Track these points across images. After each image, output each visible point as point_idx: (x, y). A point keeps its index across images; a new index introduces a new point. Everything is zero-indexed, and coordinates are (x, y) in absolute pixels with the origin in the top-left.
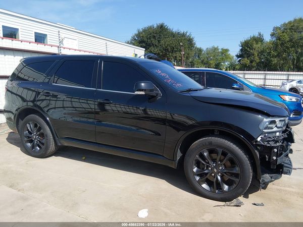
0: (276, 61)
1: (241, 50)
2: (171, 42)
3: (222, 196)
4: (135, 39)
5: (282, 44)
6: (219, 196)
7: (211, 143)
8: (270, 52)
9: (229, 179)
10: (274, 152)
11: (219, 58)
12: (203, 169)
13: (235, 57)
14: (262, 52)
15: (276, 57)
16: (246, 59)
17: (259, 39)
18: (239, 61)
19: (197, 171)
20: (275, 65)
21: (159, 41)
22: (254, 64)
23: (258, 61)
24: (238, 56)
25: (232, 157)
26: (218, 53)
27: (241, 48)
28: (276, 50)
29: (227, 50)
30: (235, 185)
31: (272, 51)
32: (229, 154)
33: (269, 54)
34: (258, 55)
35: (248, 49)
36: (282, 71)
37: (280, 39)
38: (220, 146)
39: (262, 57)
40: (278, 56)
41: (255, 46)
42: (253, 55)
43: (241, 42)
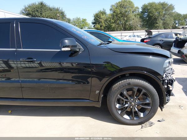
0: (114, 26)
1: (94, 19)
2: (50, 14)
3: (139, 121)
4: (23, 13)
5: (116, 15)
6: (137, 122)
7: (129, 84)
8: (110, 20)
9: (142, 108)
10: (165, 82)
11: (81, 25)
12: (123, 104)
13: (91, 24)
14: (106, 20)
15: (113, 23)
16: (98, 25)
17: (103, 13)
18: (94, 26)
19: (119, 107)
20: (114, 28)
21: (41, 14)
22: (102, 27)
23: (104, 26)
24: (93, 23)
25: (146, 92)
26: (80, 21)
27: (94, 18)
28: (113, 19)
29: (85, 20)
30: (148, 112)
31: (111, 20)
32: (143, 90)
33: (110, 21)
34: (104, 22)
35: (98, 19)
36: (117, 31)
37: (115, 12)
38: (136, 85)
39: (107, 23)
40: (115, 22)
41: (102, 17)
42: (102, 22)
43: (94, 14)
